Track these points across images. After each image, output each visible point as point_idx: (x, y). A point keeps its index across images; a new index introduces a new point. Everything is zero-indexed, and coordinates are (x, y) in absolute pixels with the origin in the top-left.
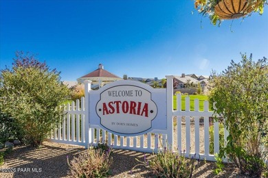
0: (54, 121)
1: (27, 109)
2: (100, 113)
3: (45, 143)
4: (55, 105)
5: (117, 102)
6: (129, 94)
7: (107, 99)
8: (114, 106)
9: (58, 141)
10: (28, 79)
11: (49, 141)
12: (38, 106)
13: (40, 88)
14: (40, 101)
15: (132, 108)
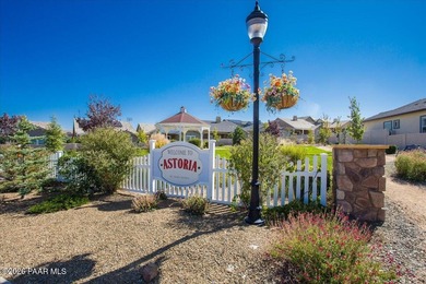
0: (125, 173)
1: (105, 163)
2: (162, 168)
3: (119, 191)
4: (126, 160)
5: (175, 160)
6: (183, 153)
7: (167, 156)
8: (172, 162)
9: (129, 190)
10: (106, 139)
11: (122, 189)
12: (113, 161)
13: (115, 146)
14: (114, 157)
15: (185, 164)
